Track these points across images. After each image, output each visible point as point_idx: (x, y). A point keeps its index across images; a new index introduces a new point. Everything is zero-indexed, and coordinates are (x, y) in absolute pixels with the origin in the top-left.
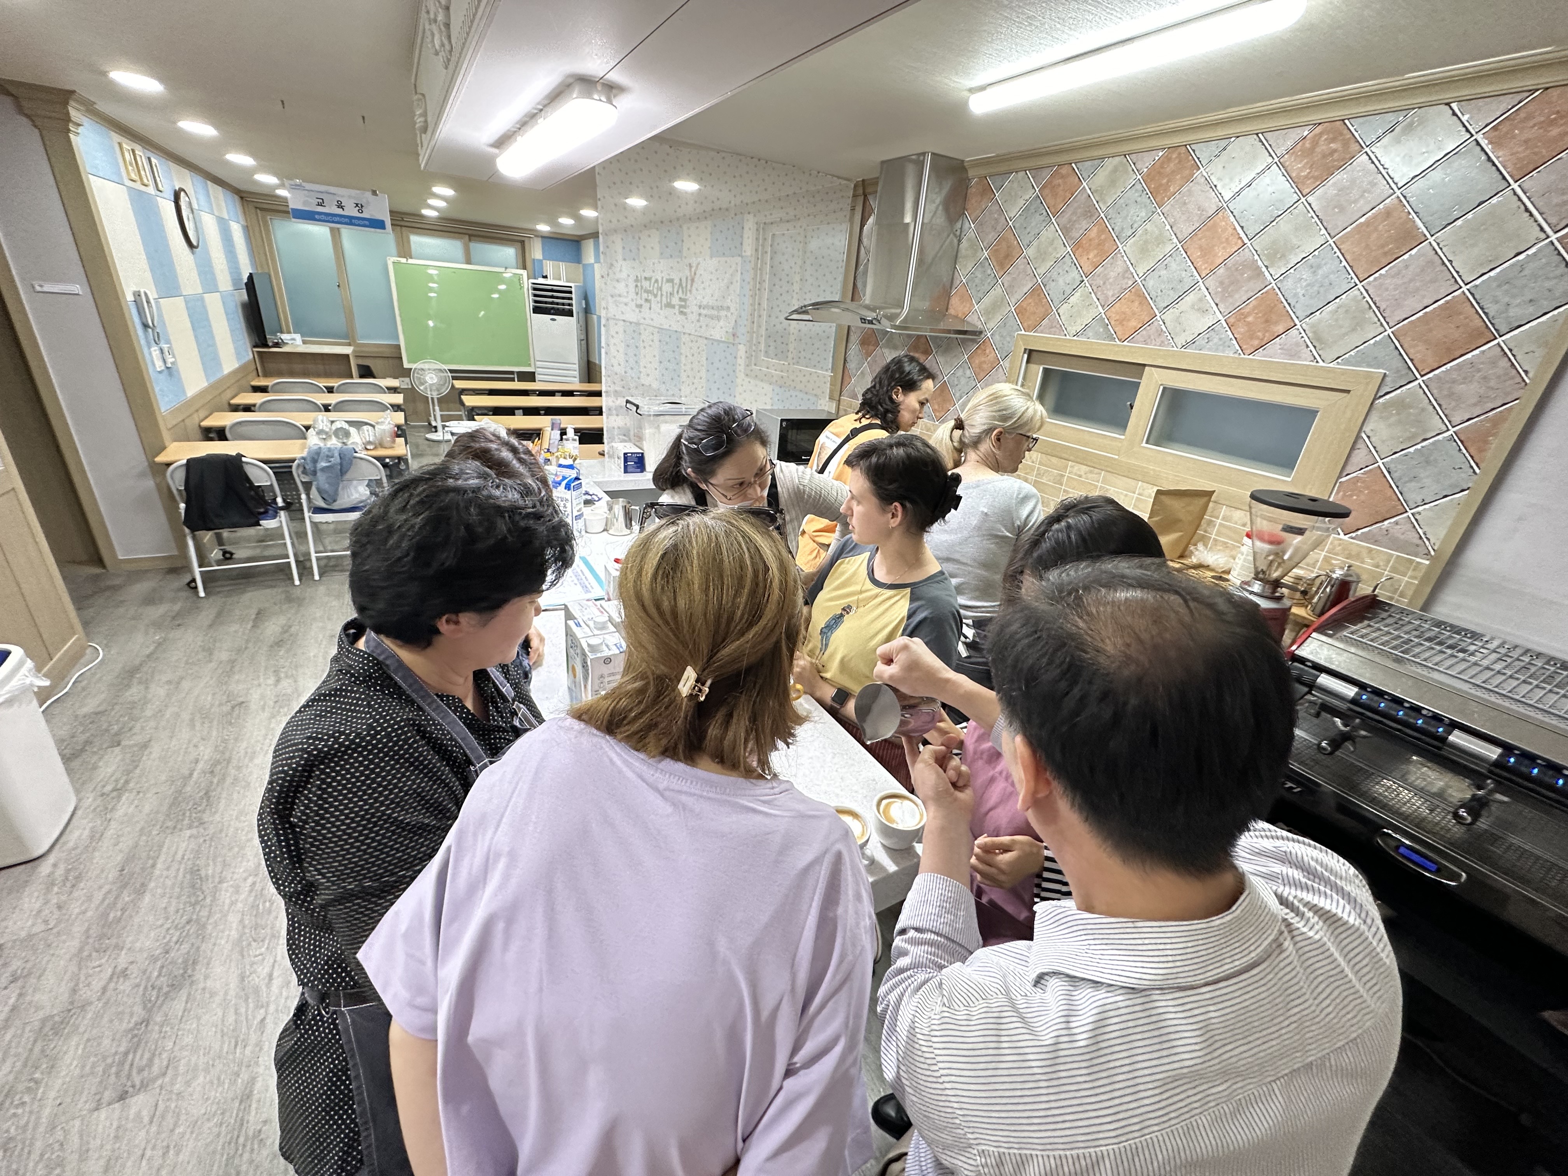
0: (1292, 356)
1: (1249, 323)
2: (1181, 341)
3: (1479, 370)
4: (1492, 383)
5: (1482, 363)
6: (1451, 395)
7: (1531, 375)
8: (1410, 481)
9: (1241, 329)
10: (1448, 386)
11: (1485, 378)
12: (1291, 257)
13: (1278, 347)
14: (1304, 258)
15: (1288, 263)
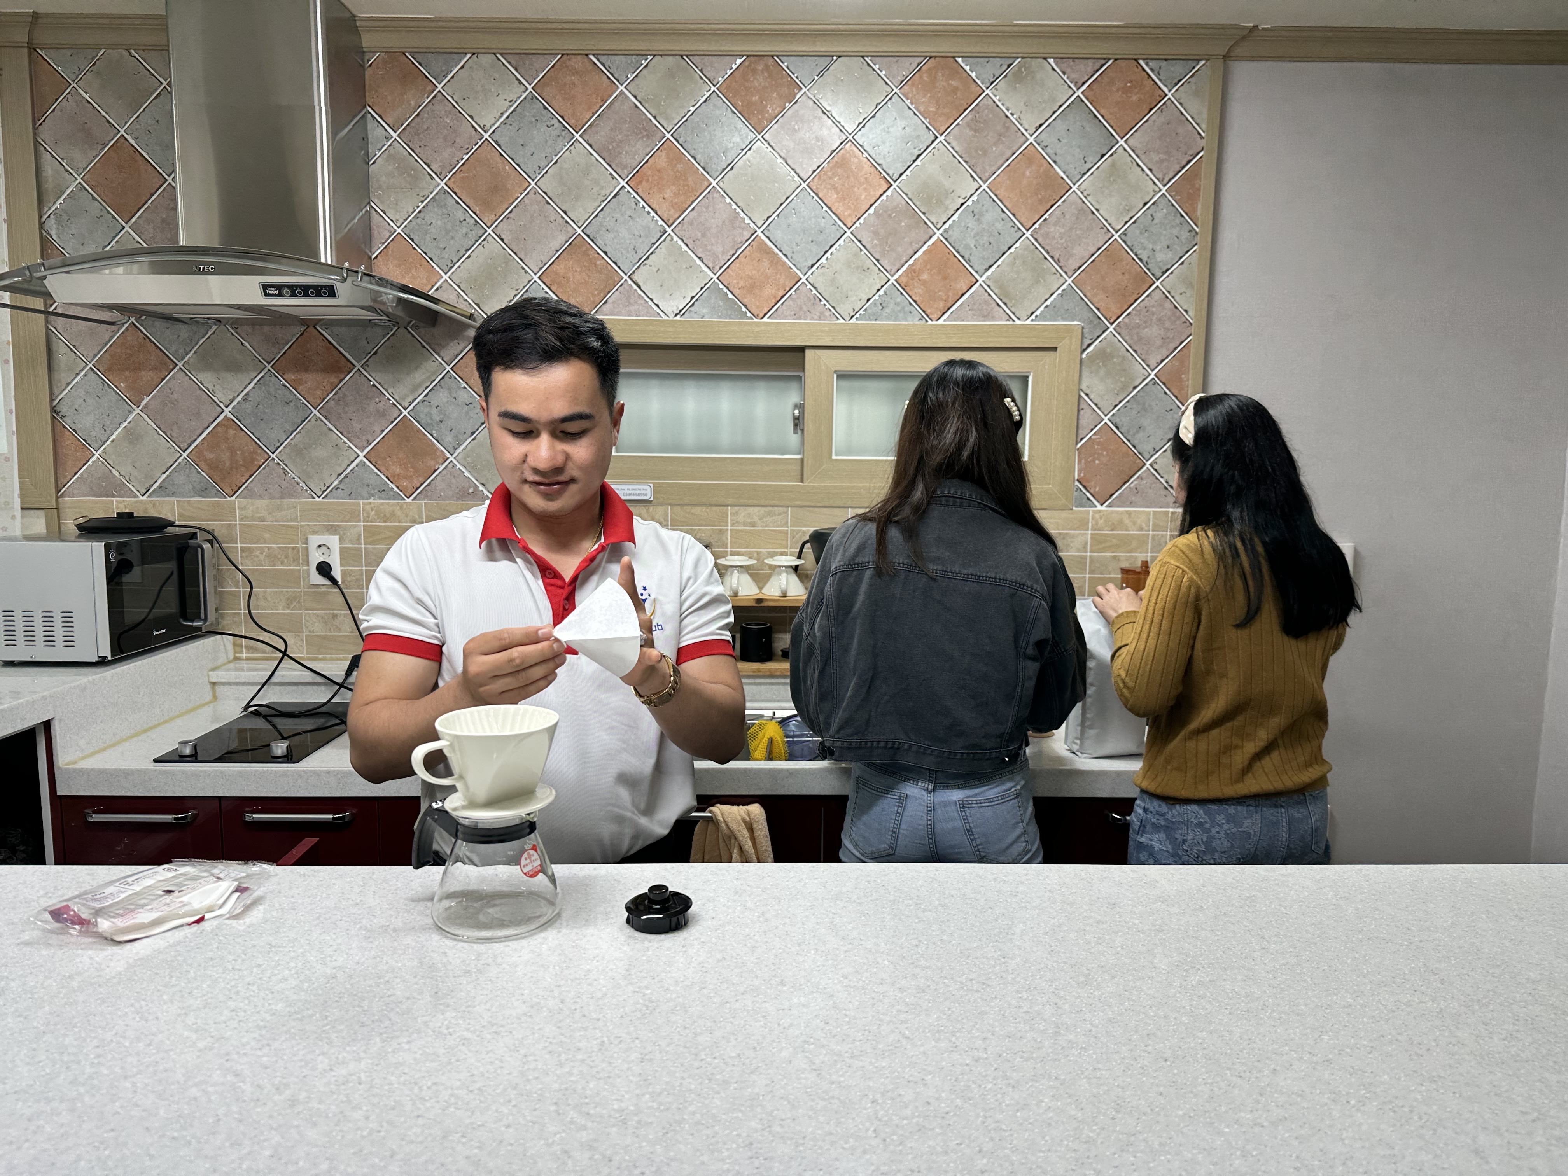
0: (986, 317)
1: (924, 283)
2: (845, 309)
3: (1153, 314)
4: (1167, 324)
5: (1153, 306)
6: (1140, 339)
7: (1190, 313)
8: (1138, 432)
9: (918, 291)
10: (1135, 331)
11: (1160, 320)
12: (947, 202)
13: (968, 308)
14: (962, 204)
15: (947, 208)
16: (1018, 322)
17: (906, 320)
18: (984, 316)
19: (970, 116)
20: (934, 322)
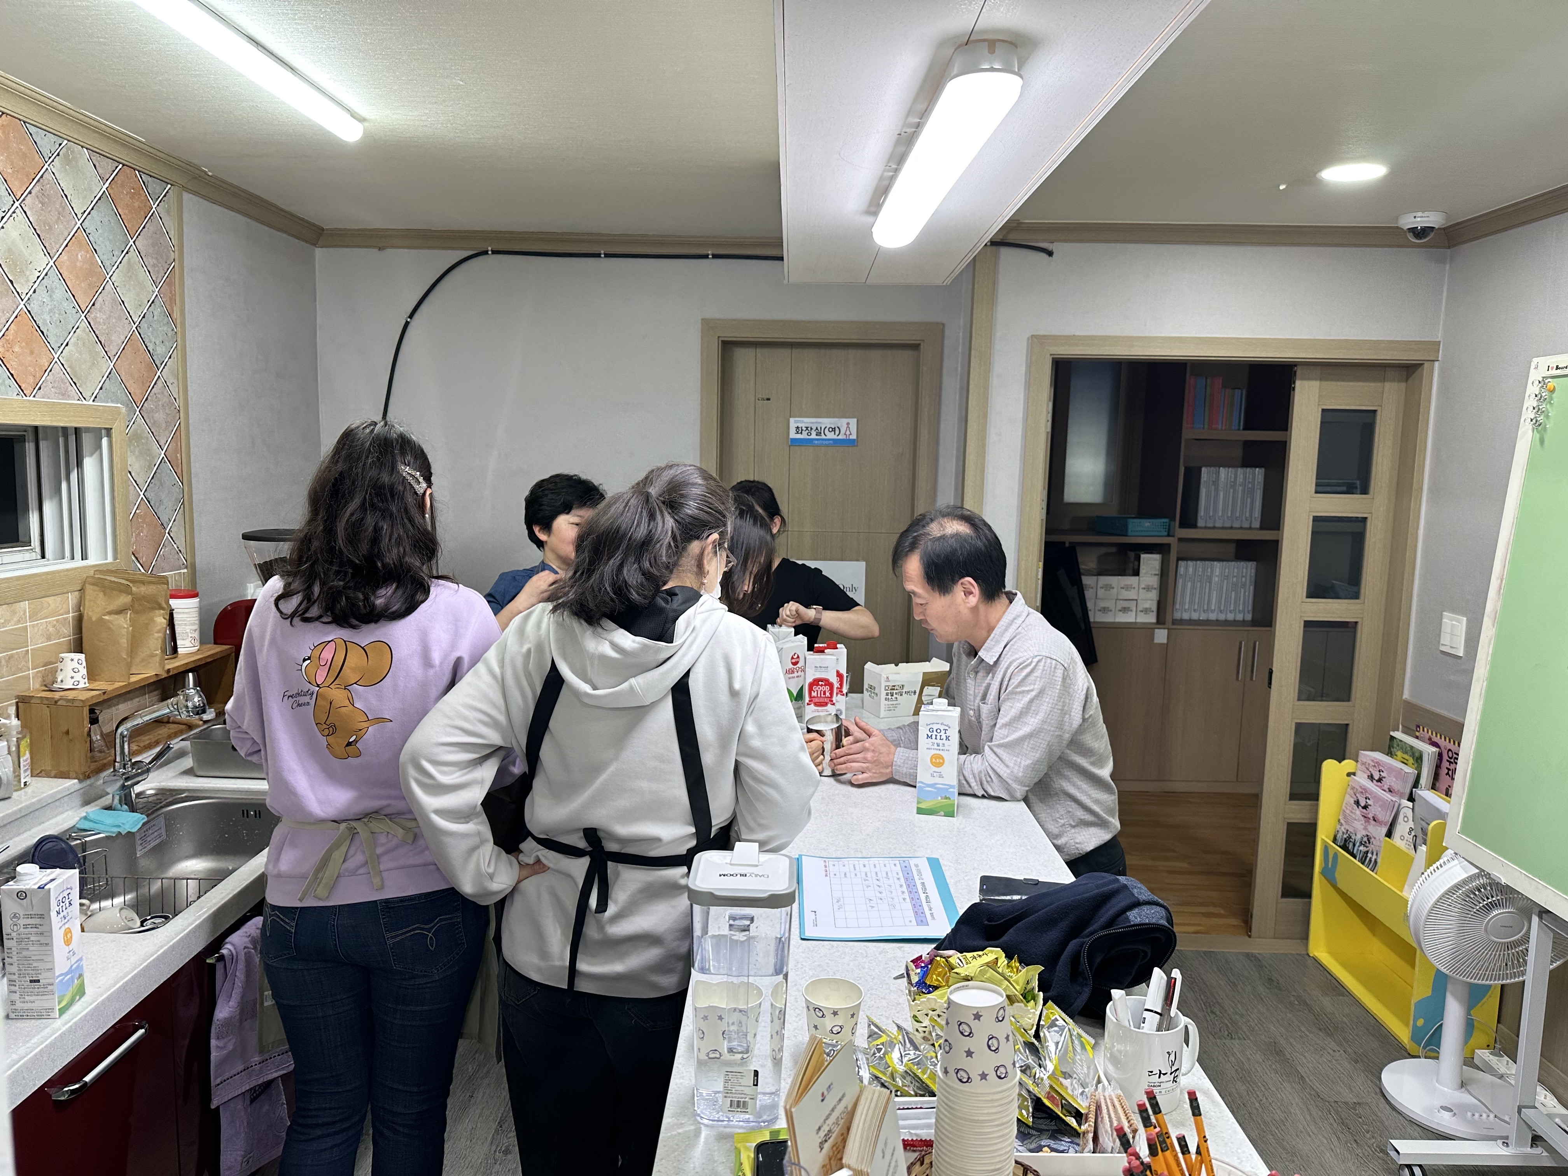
3: (159, 400)
4: (167, 410)
5: (159, 394)
6: (155, 422)
7: (177, 401)
8: (160, 505)
9: (13, 362)
10: (151, 415)
11: (163, 405)
12: (28, 273)
13: (51, 385)
14: (38, 277)
15: (27, 281)
16: (85, 402)
17: (7, 394)
18: (63, 395)
19: (37, 188)
20: (28, 398)
